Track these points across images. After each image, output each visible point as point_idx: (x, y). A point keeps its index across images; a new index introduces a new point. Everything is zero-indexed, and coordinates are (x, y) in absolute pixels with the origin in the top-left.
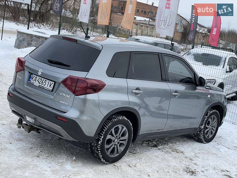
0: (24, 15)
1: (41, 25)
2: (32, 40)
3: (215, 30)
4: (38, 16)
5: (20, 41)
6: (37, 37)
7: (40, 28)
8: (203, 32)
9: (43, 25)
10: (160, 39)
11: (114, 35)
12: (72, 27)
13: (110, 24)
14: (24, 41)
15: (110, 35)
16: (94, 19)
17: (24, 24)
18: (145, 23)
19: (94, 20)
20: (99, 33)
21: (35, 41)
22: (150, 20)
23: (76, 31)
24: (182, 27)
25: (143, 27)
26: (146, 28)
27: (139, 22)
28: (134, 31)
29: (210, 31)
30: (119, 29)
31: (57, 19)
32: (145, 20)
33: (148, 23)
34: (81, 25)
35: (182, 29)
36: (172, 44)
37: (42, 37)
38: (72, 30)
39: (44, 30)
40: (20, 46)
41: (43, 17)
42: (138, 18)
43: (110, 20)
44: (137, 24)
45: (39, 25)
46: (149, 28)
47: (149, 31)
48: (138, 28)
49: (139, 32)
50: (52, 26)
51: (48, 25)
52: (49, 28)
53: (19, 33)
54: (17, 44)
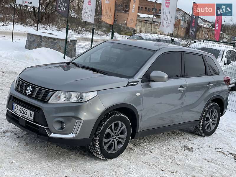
0: (31, 17)
1: (47, 25)
2: (42, 41)
3: (217, 25)
4: (44, 17)
5: (31, 43)
6: (47, 38)
7: (47, 29)
8: (208, 27)
9: (49, 26)
10: (164, 36)
11: (118, 33)
12: (77, 27)
13: (114, 22)
14: (34, 42)
15: (114, 33)
16: (98, 18)
17: (31, 25)
18: (149, 20)
19: (99, 20)
20: (104, 31)
21: (44, 42)
22: (154, 17)
23: (81, 31)
24: (186, 23)
25: (147, 24)
26: (150, 25)
27: (143, 19)
28: (138, 28)
29: (214, 25)
30: (124, 27)
31: (63, 20)
32: (149, 17)
33: (152, 20)
34: (86, 24)
35: (186, 24)
36: (172, 40)
37: (51, 38)
38: (77, 30)
39: (51, 31)
40: (31, 47)
41: (49, 18)
42: (142, 16)
43: (115, 18)
44: (141, 22)
45: (45, 26)
46: (153, 25)
47: (153, 28)
48: (142, 26)
49: (143, 29)
50: (58, 27)
51: (54, 26)
52: (55, 29)
53: (29, 34)
54: (27, 46)
